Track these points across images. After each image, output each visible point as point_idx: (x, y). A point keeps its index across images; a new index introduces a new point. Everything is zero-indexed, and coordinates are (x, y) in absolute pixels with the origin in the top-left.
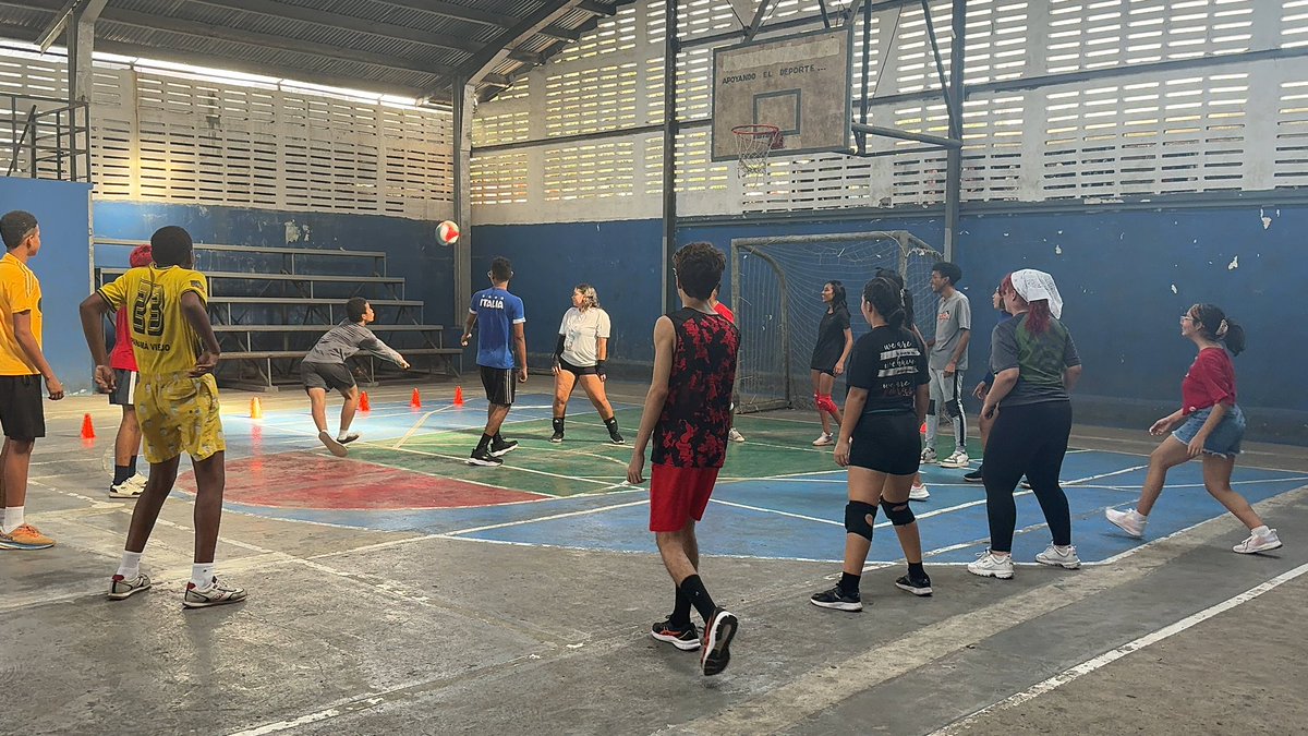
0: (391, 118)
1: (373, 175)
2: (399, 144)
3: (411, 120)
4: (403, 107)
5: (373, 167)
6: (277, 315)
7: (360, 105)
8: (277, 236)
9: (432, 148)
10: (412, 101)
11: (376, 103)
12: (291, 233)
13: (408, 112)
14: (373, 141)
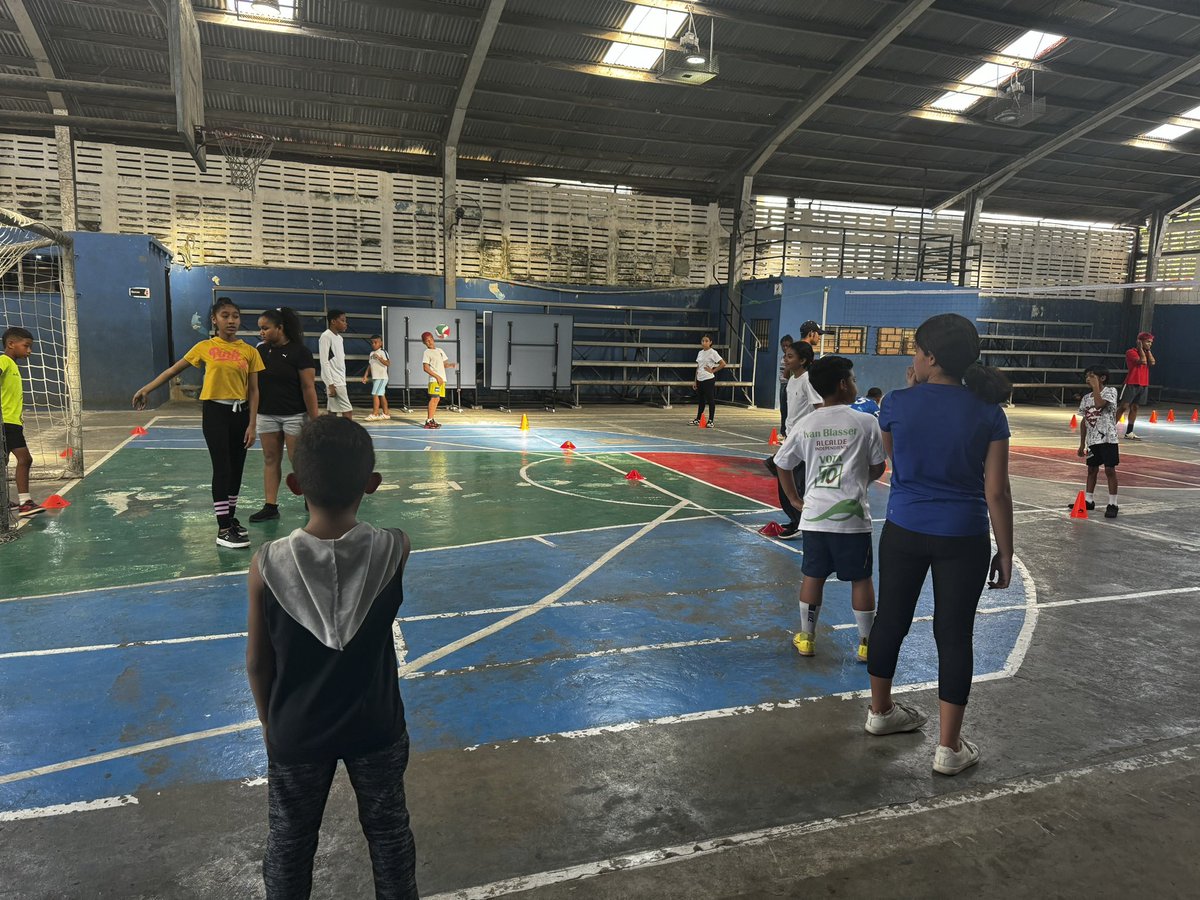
0: (1095, 237)
1: (1081, 274)
2: (1098, 254)
3: (1107, 238)
4: (1102, 230)
5: (1082, 269)
6: (1021, 361)
7: (1079, 231)
8: (1027, 314)
9: (1116, 255)
10: (1110, 225)
11: (1087, 229)
12: (1035, 311)
13: (1106, 233)
14: (1084, 253)
